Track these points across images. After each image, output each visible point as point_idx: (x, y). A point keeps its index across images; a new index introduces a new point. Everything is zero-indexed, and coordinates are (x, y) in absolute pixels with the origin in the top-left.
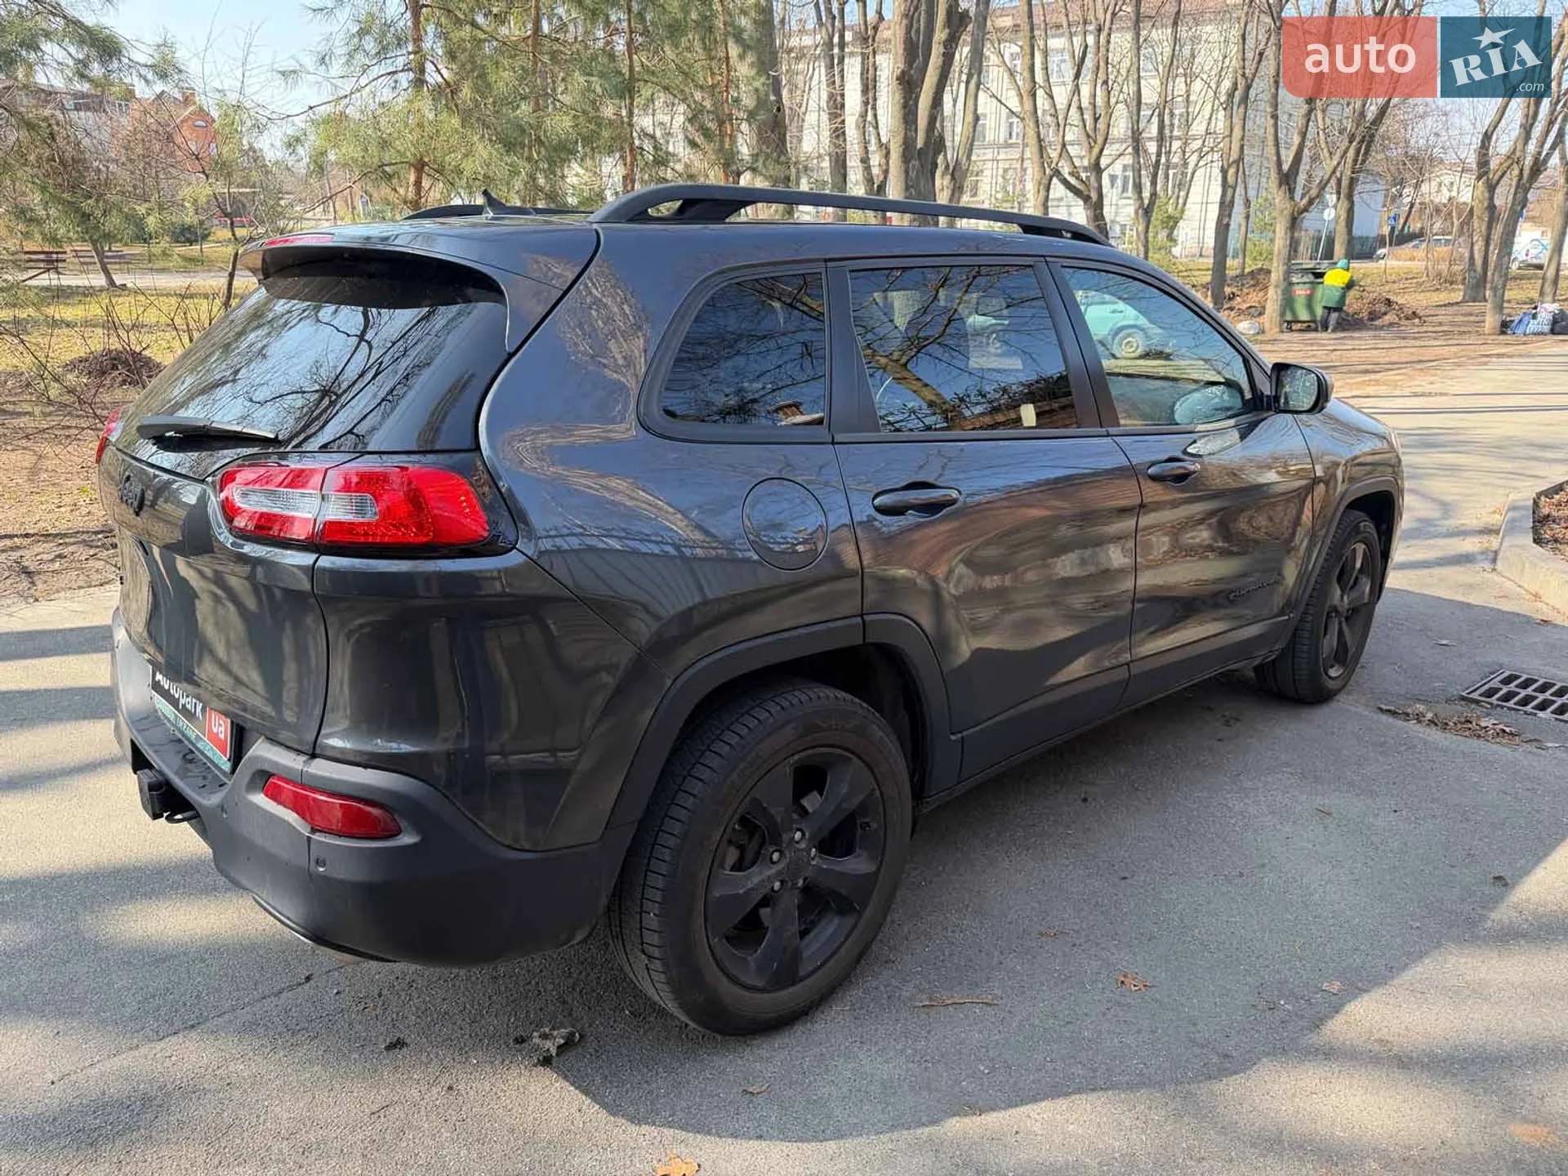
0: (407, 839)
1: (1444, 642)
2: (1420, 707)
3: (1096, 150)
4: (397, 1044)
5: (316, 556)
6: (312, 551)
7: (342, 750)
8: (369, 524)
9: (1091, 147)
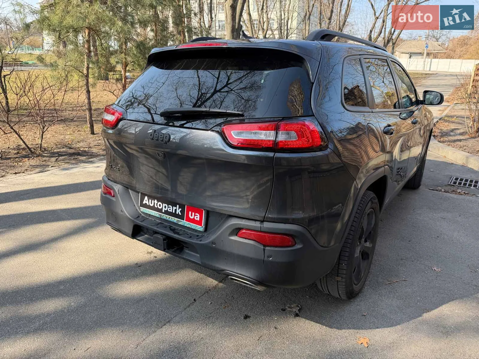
0: (298, 246)
1: (432, 170)
2: (440, 188)
3: (265, 32)
4: (246, 317)
5: (274, 153)
6: (273, 152)
7: (272, 218)
8: (292, 141)
9: (263, 31)
